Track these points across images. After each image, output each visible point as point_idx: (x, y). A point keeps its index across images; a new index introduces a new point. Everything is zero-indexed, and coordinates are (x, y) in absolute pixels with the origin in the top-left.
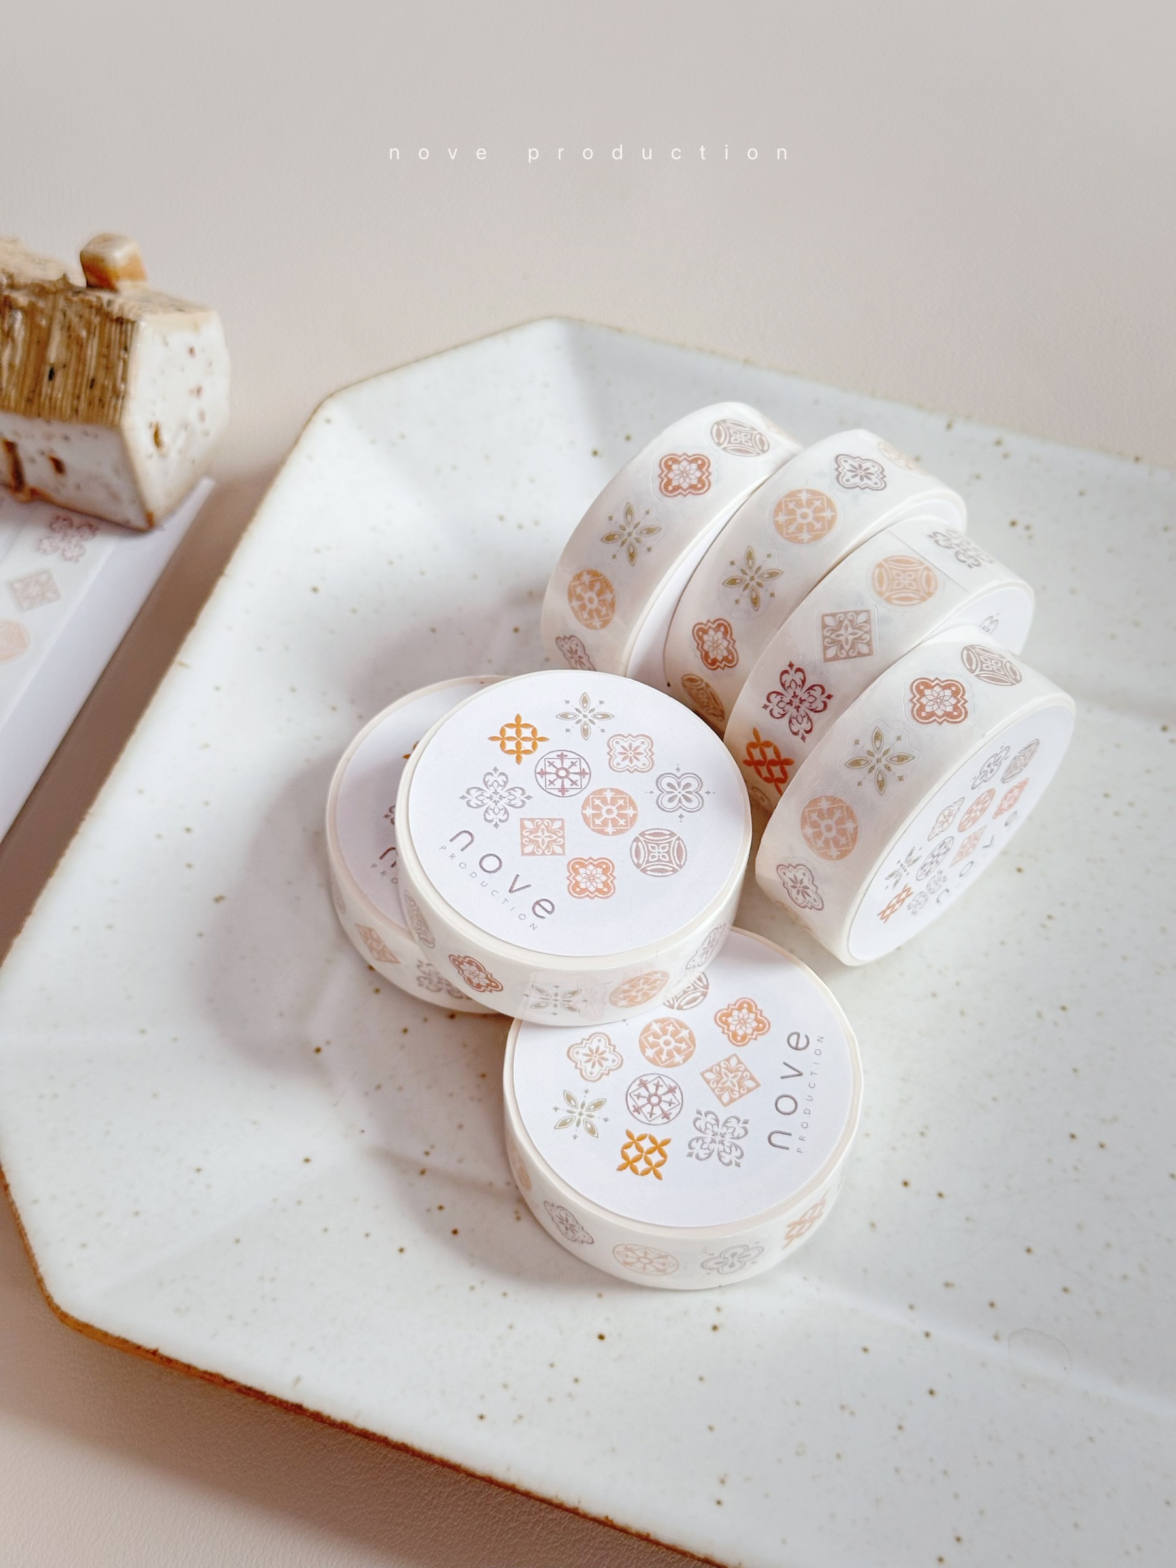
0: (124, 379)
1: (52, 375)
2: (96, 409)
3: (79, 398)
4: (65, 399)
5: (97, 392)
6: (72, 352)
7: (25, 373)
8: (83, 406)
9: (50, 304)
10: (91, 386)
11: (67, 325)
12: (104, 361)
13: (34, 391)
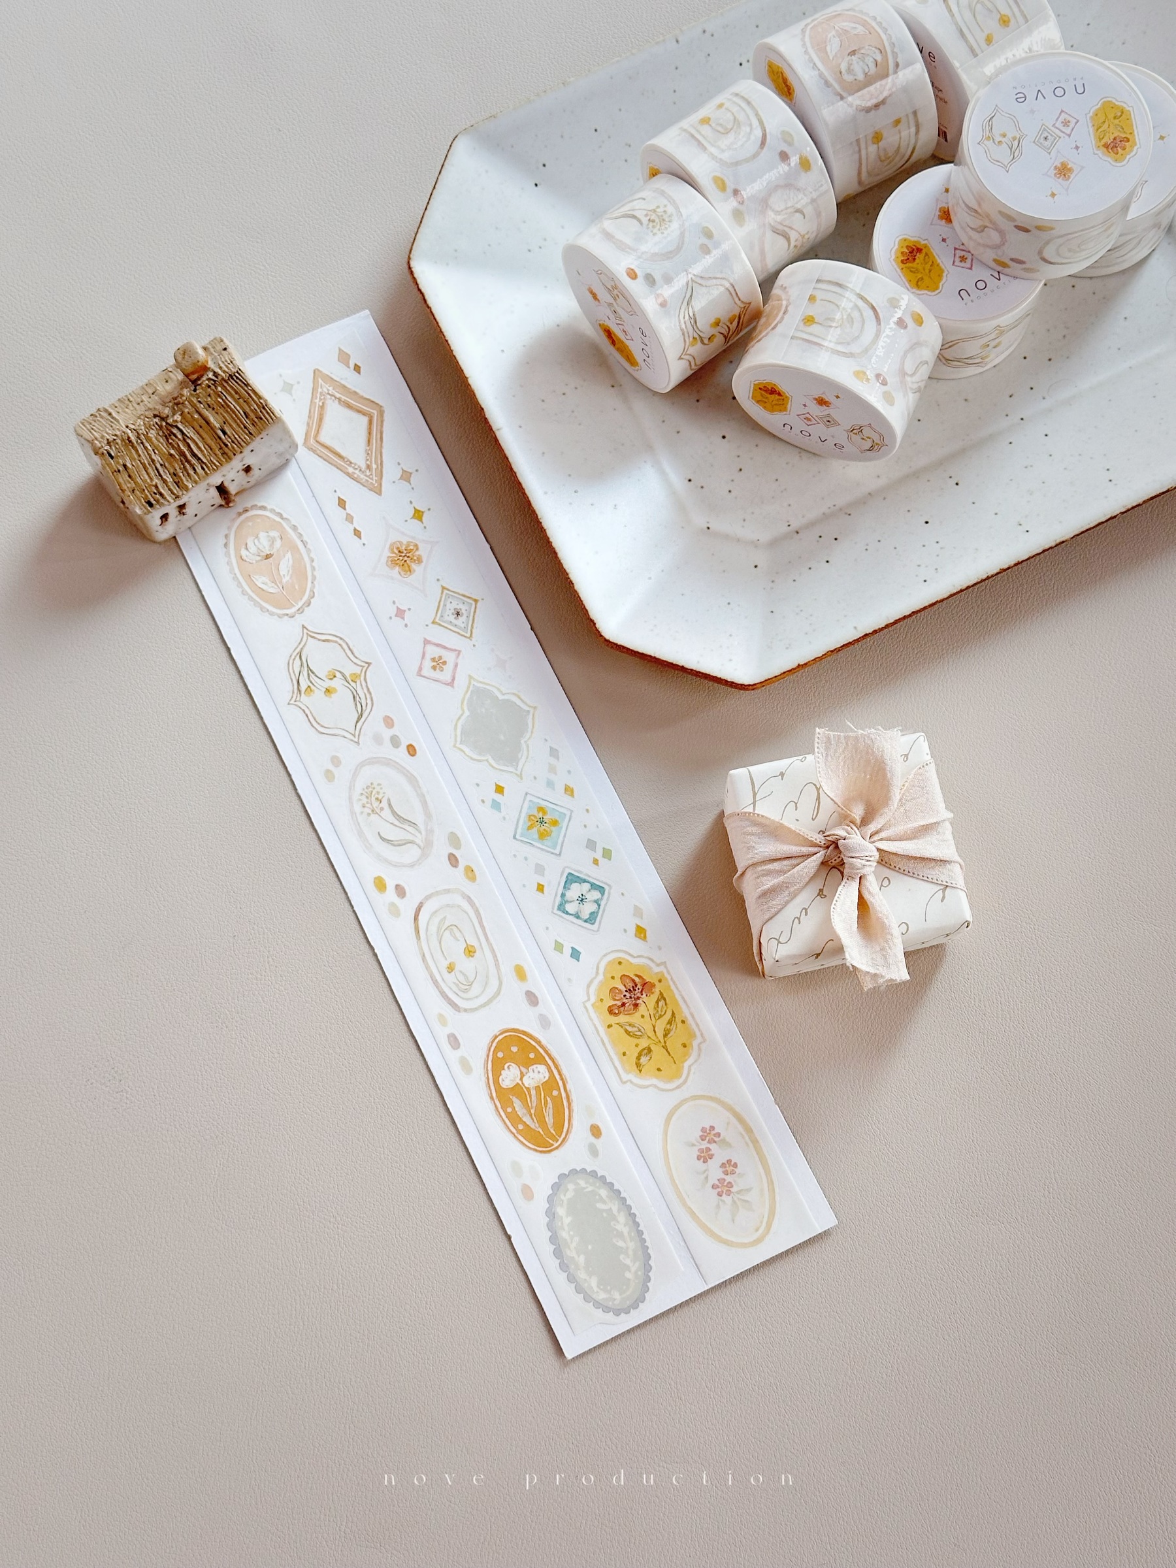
0: (260, 397)
1: (225, 433)
2: (259, 424)
3: (245, 427)
4: (240, 435)
5: (252, 416)
6: (221, 414)
7: (209, 447)
8: (251, 428)
9: (190, 407)
10: (247, 417)
11: (206, 406)
12: (241, 400)
13: (221, 448)
